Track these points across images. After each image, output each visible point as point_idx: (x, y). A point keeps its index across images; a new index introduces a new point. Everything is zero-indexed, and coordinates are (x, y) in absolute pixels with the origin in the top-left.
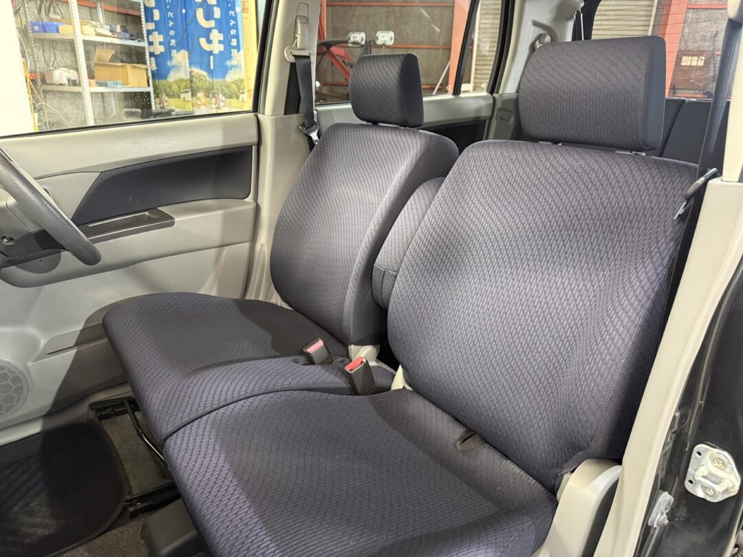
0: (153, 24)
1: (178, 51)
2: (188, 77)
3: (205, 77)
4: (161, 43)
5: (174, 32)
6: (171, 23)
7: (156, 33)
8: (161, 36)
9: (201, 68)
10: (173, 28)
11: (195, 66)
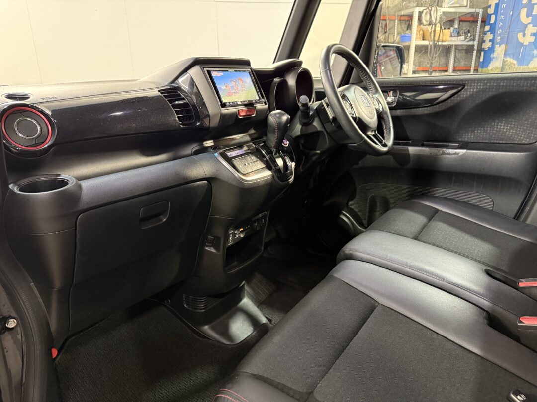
0: (489, 26)
1: (500, 46)
2: (501, 65)
3: (514, 65)
4: (490, 41)
5: (501, 31)
6: (501, 24)
7: (489, 33)
8: (492, 35)
9: (513, 58)
10: (501, 28)
11: (510, 57)
